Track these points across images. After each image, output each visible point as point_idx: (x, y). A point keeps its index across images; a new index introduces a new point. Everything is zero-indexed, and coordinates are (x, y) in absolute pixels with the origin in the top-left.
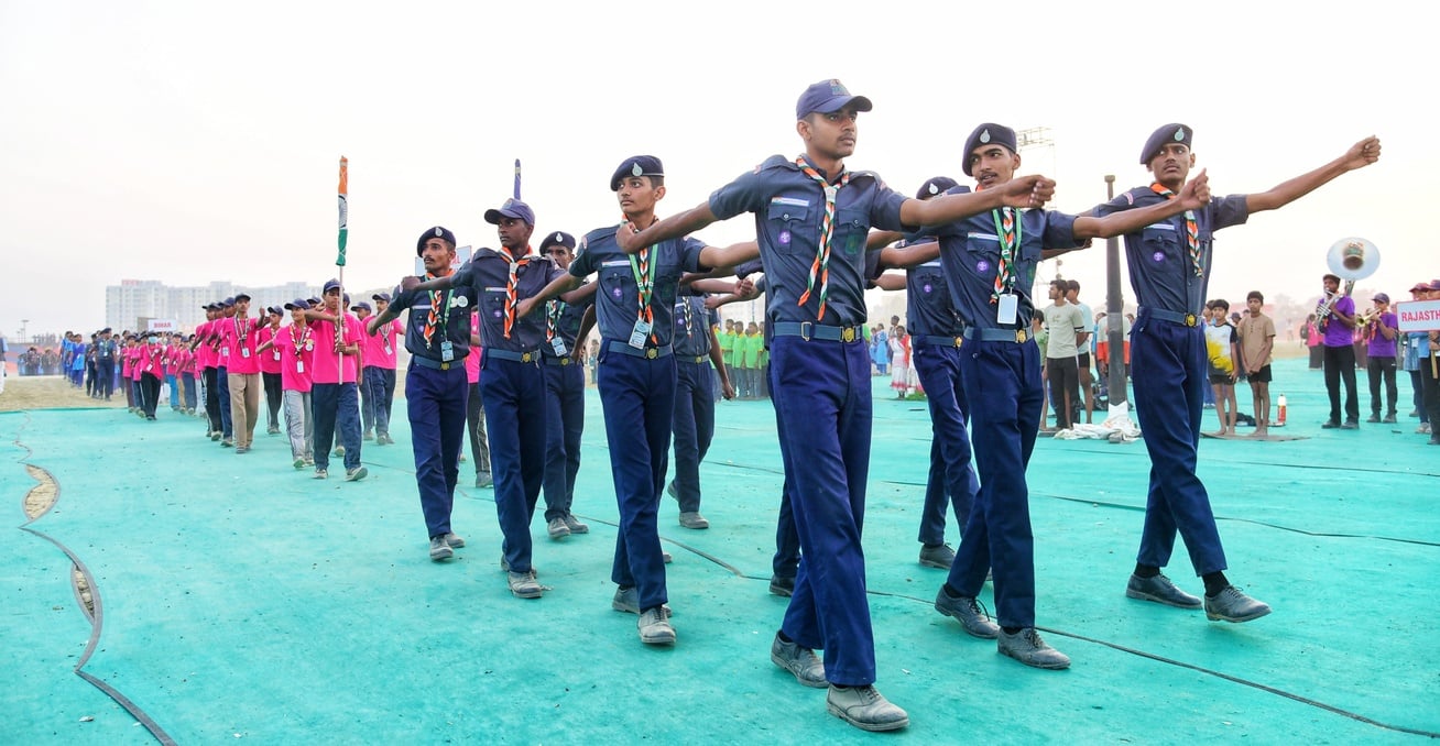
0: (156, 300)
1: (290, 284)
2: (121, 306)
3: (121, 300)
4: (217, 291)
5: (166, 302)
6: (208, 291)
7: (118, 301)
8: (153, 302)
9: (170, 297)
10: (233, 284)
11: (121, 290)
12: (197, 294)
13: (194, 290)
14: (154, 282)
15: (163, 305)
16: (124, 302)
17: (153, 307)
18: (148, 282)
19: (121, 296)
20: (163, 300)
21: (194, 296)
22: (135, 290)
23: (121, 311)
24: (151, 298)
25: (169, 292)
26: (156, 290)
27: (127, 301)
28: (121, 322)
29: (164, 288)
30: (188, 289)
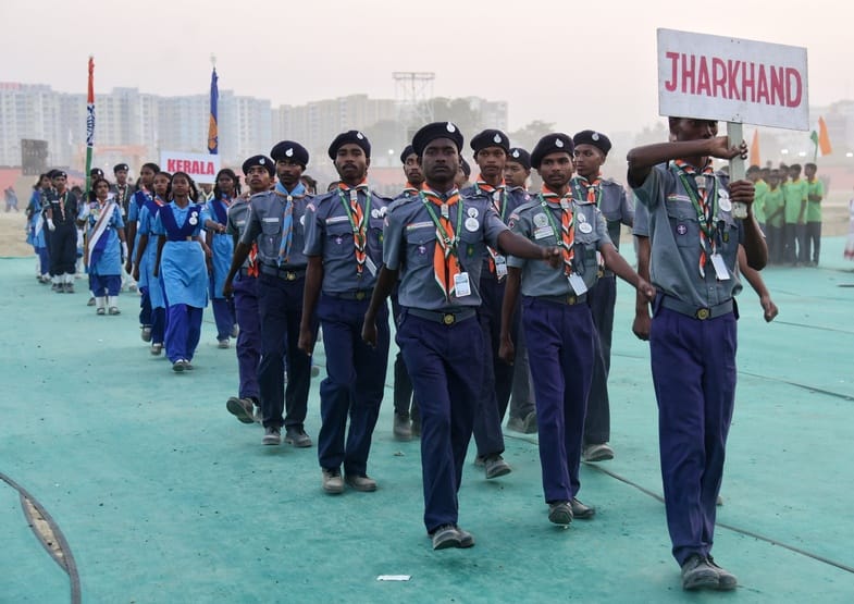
0: (45, 109)
4: (122, 100)
5: (58, 111)
6: (110, 100)
8: (41, 112)
9: (62, 106)
10: (140, 92)
14: (41, 87)
15: (54, 116)
16: (4, 111)
18: (33, 86)
20: (53, 110)
22: (17, 96)
24: (38, 107)
25: (62, 100)
26: (44, 96)
27: (8, 110)
29: (53, 94)
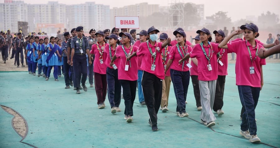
0: (22, 10)
1: (87, 3)
2: (4, 13)
3: (4, 11)
4: (52, 6)
5: (27, 11)
6: (47, 6)
7: (3, 11)
8: (20, 11)
9: (28, 9)
11: (4, 5)
12: (42, 8)
13: (40, 6)
14: (20, 1)
15: (25, 13)
16: (6, 11)
17: (20, 14)
18: (17, 1)
19: (4, 8)
20: (25, 10)
21: (40, 9)
22: (11, 5)
23: (4, 16)
24: (19, 9)
25: (28, 6)
26: (21, 5)
27: (7, 11)
28: (5, 21)
29: (25, 5)
30: (37, 5)
